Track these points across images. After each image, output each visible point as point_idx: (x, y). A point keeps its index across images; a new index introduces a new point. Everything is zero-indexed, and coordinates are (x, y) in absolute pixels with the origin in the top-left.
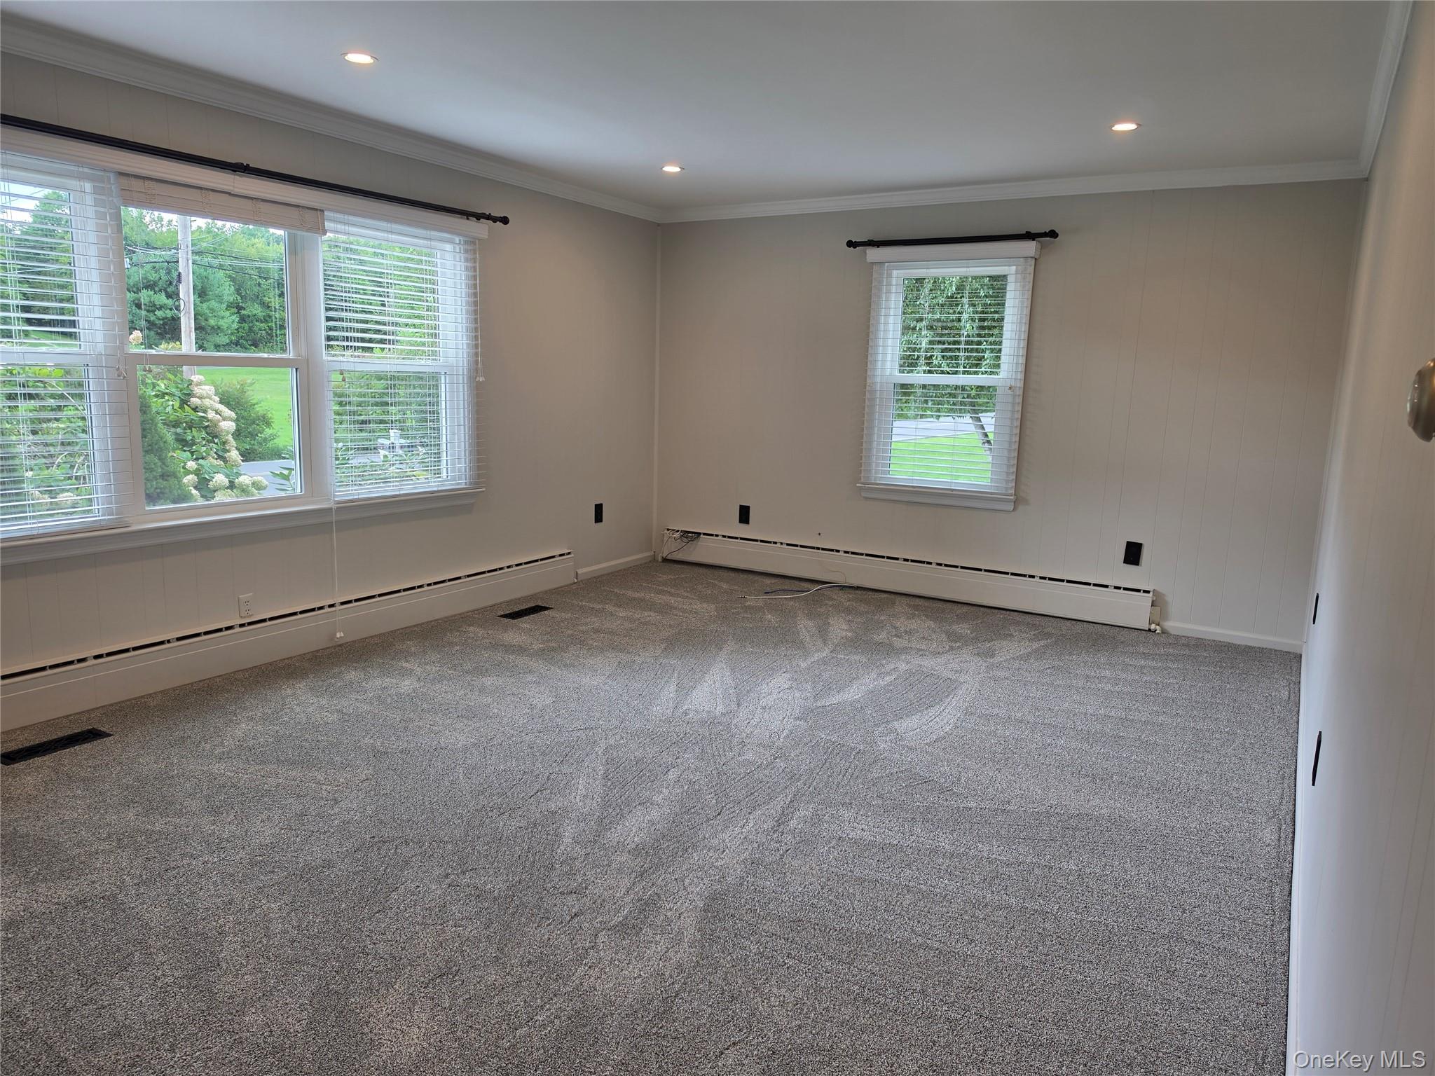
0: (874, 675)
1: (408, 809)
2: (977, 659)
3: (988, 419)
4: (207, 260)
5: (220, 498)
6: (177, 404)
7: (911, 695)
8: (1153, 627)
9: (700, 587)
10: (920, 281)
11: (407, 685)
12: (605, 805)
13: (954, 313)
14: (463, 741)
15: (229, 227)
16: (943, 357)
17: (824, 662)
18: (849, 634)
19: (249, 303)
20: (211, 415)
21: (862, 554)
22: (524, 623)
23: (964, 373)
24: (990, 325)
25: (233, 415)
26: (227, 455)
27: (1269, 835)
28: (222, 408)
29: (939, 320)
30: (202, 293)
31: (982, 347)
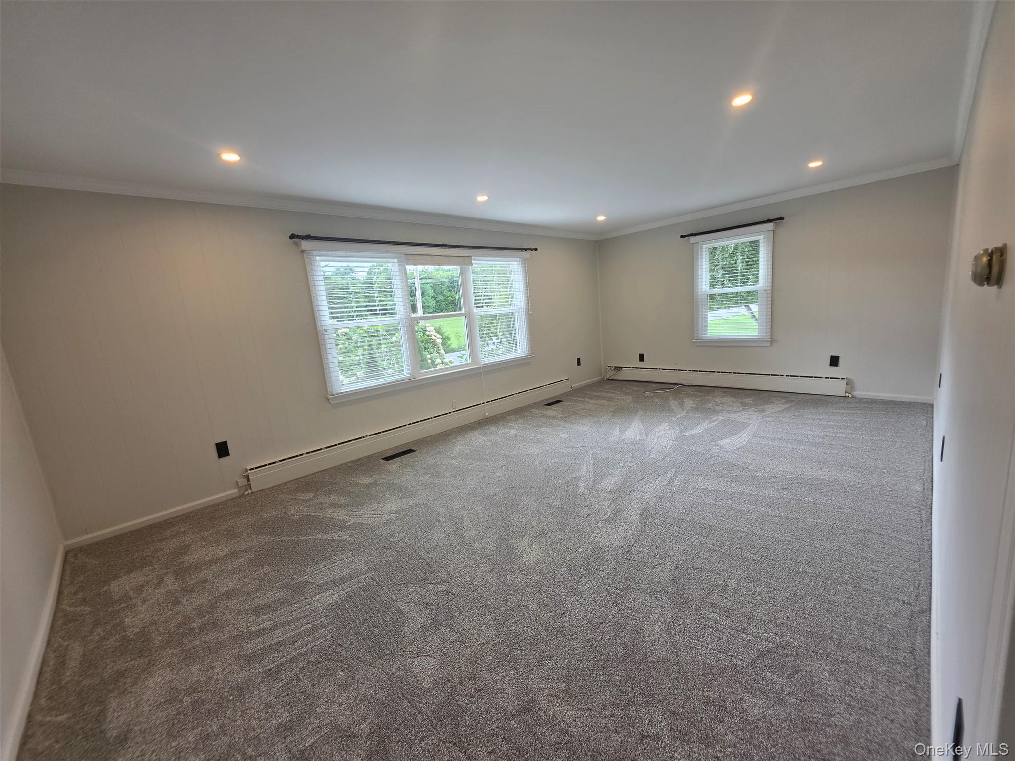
0: (707, 422)
1: (520, 476)
2: (756, 413)
3: (754, 307)
4: (423, 281)
5: (439, 367)
6: (422, 334)
7: (726, 430)
8: (847, 395)
9: (624, 389)
10: (715, 248)
11: (513, 432)
12: (595, 475)
13: (733, 260)
14: (537, 452)
15: (430, 268)
16: (729, 280)
17: (684, 417)
18: (694, 406)
19: (438, 295)
20: (433, 337)
21: (697, 371)
22: (554, 407)
23: (741, 286)
24: (752, 263)
25: (441, 337)
26: (439, 352)
27: (918, 487)
28: (436, 334)
29: (725, 264)
30: (423, 294)
31: (748, 274)
